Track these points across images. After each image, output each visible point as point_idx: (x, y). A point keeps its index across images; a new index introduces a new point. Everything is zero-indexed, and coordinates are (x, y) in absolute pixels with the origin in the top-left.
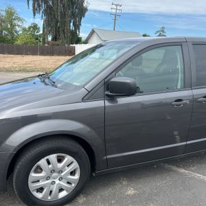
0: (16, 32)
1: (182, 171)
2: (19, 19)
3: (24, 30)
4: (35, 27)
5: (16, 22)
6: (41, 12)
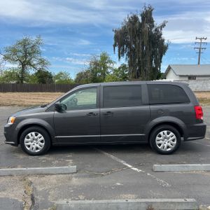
0: (108, 73)
2: (111, 62)
3: (115, 70)
4: (124, 67)
5: (108, 65)
6: (125, 55)
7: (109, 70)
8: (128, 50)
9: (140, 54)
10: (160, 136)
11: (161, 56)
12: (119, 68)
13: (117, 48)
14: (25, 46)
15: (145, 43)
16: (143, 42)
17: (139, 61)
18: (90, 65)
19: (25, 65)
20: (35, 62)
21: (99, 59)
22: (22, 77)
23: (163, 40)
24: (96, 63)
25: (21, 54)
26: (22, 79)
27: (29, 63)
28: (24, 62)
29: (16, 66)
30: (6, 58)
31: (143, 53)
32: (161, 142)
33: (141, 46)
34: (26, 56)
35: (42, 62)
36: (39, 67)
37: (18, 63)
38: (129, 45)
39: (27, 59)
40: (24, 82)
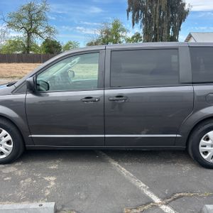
0: (120, 42)
1: (116, 164)
2: (124, 30)
3: (128, 40)
4: (138, 36)
5: (120, 33)
6: (140, 22)
7: (121, 39)
8: (143, 16)
9: (157, 21)
10: (207, 139)
11: (181, 23)
12: (133, 38)
13: (131, 14)
14: (29, 12)
15: (163, 8)
16: (160, 7)
17: (155, 29)
18: (101, 33)
19: (31, 33)
20: (41, 31)
21: (111, 27)
22: (28, 47)
23: (184, 5)
24: (107, 32)
25: (25, 21)
26: (28, 49)
27: (35, 31)
28: (30, 30)
29: (21, 35)
30: (10, 25)
31: (159, 19)
32: (207, 148)
33: (158, 11)
34: (31, 24)
35: (49, 30)
36: (46, 36)
37: (23, 30)
38: (144, 10)
39: (33, 27)
40: (31, 52)
